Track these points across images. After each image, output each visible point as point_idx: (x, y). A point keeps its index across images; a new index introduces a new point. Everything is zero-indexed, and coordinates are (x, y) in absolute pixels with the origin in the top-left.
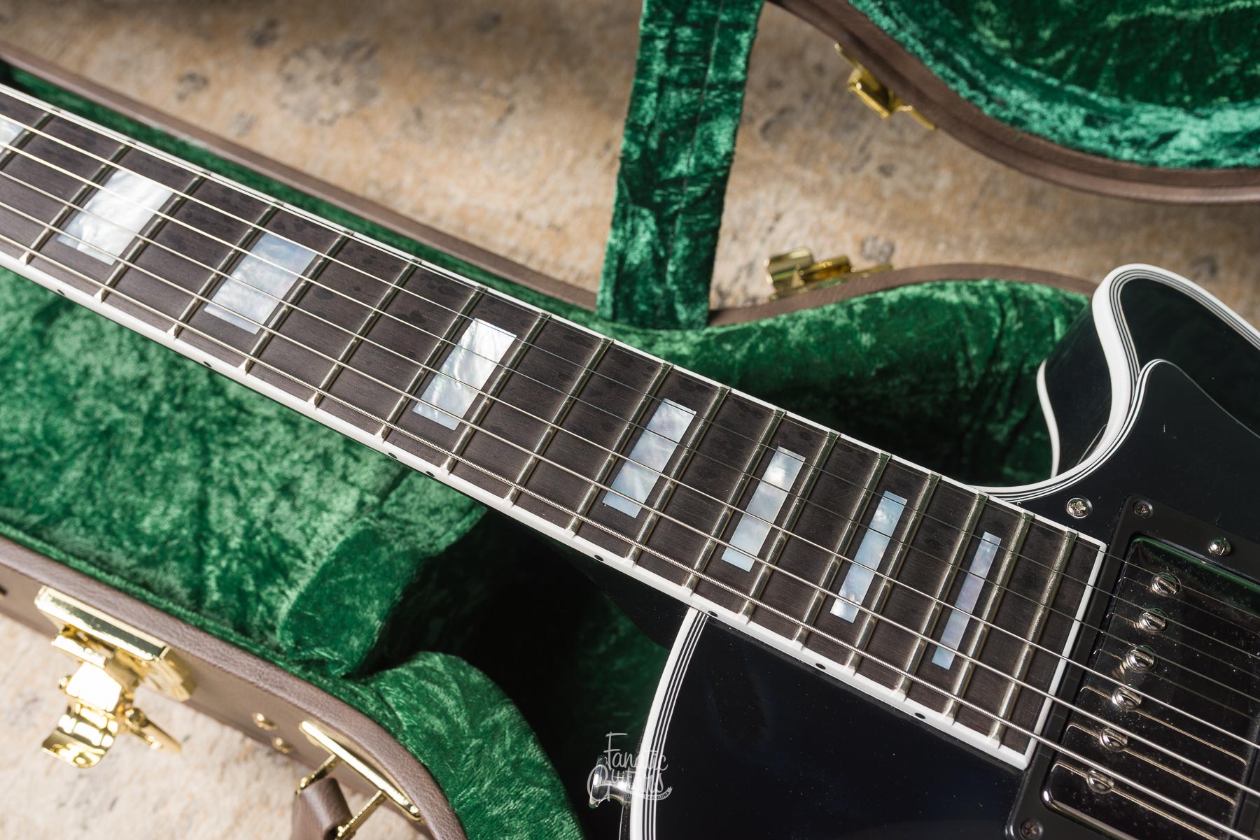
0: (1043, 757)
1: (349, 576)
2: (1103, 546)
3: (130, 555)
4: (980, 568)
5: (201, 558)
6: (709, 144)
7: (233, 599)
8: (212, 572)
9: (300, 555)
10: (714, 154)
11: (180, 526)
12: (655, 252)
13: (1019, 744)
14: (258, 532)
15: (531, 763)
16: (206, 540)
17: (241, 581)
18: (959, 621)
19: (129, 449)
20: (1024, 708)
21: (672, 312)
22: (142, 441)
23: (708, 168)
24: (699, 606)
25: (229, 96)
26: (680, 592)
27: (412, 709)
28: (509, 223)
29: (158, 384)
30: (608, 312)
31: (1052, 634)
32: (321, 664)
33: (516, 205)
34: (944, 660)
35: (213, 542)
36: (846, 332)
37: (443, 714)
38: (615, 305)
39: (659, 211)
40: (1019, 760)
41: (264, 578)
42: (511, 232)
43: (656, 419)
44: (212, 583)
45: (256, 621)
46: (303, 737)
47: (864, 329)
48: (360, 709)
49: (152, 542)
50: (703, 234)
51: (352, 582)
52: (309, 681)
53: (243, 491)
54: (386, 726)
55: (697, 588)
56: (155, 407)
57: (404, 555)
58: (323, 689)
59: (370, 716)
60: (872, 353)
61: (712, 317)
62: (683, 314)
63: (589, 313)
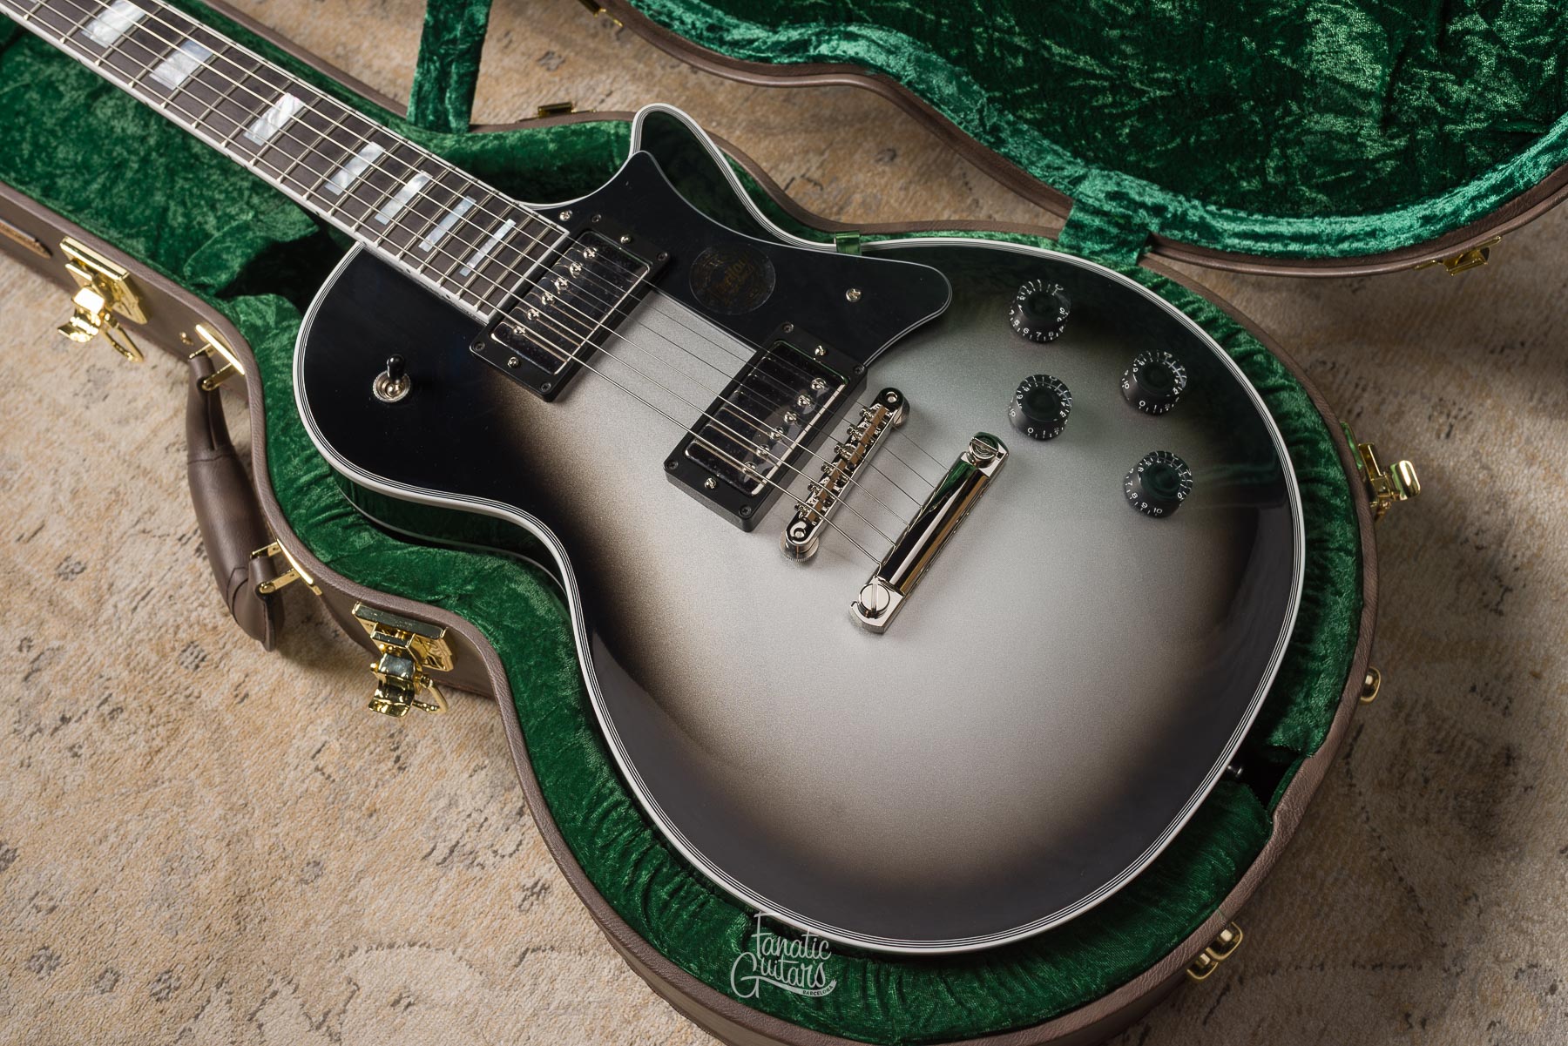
0: (498, 318)
1: (228, 244)
2: (567, 233)
4: (500, 234)
6: (474, 20)
10: (476, 25)
12: (440, 83)
13: (487, 311)
14: (193, 227)
16: (163, 228)
18: (479, 257)
19: (129, 174)
20: (495, 296)
21: (447, 122)
23: (472, 34)
24: (360, 239)
27: (248, 315)
29: (152, 141)
30: (413, 119)
31: (522, 268)
34: (466, 271)
35: (167, 230)
36: (543, 142)
37: (264, 318)
38: (416, 115)
39: (442, 57)
40: (485, 318)
43: (364, 150)
44: (162, 251)
46: (196, 335)
47: (552, 141)
48: (221, 312)
52: (197, 295)
53: (189, 204)
54: (234, 322)
55: (360, 230)
56: (148, 154)
57: (262, 238)
58: (204, 300)
59: (226, 316)
60: (554, 155)
61: (473, 128)
62: (453, 124)
63: (402, 120)
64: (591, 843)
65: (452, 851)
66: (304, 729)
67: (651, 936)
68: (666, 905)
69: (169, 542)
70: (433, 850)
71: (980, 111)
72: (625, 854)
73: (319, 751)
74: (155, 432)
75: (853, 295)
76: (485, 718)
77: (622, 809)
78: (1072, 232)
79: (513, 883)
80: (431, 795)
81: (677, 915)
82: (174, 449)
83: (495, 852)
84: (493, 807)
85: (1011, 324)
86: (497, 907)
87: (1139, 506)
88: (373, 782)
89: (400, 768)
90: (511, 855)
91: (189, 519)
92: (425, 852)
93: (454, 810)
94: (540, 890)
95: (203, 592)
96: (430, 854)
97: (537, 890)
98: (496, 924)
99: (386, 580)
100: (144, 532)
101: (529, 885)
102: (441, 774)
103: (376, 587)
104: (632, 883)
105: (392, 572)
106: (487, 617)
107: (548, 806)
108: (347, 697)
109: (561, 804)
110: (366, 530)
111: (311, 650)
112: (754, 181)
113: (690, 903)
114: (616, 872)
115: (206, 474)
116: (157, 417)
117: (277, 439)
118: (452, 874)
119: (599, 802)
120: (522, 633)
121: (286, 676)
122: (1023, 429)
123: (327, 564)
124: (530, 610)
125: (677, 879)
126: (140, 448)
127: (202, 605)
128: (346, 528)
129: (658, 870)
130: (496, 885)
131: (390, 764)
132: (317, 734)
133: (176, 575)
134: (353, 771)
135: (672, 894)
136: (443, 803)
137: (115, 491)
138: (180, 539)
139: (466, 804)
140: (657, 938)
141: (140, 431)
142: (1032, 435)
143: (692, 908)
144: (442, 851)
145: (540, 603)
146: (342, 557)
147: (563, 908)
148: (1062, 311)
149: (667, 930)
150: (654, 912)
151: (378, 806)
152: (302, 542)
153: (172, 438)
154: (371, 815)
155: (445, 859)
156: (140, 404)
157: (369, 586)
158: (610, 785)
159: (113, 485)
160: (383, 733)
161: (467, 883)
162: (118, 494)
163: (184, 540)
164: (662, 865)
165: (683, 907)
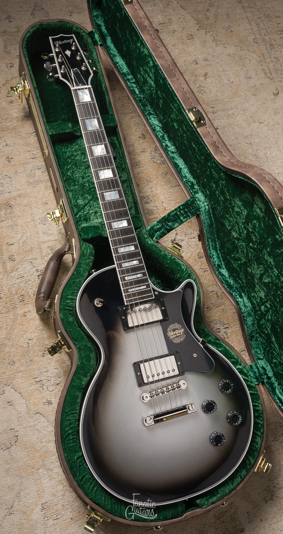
0: (127, 306)
2: (154, 297)
3: (74, 203)
4: (141, 288)
5: (80, 211)
6: (174, 225)
7: (79, 219)
8: (80, 213)
9: (90, 221)
10: (173, 226)
11: (81, 205)
12: (158, 229)
13: (127, 303)
14: (88, 214)
15: (90, 265)
17: (82, 218)
18: (134, 289)
20: (130, 301)
21: (153, 237)
22: (87, 191)
23: (171, 227)
24: (116, 265)
25: (146, 144)
26: (116, 263)
27: (84, 248)
28: (160, 202)
30: (147, 230)
31: (140, 299)
32: (81, 235)
33: (164, 200)
34: (129, 290)
35: (83, 210)
36: (167, 259)
37: (87, 252)
38: (149, 230)
39: (163, 225)
40: (126, 304)
41: (84, 220)
42: (159, 203)
43: (131, 246)
44: (79, 215)
45: (79, 223)
46: (72, 240)
47: (170, 260)
48: (80, 243)
49: (77, 204)
50: (164, 233)
51: (92, 230)
52: (78, 235)
53: (91, 208)
54: (81, 248)
55: (117, 264)
57: (99, 233)
58: (79, 238)
59: (80, 245)
60: (167, 264)
61: (158, 242)
62: (154, 239)
63: (145, 228)
64: (66, 417)
65: (40, 381)
66: (31, 332)
67: (63, 443)
68: (70, 440)
69: (35, 269)
70: (37, 378)
71: (252, 331)
72: (70, 424)
73: (31, 339)
74: (49, 241)
75: (195, 355)
76: (66, 359)
77: (76, 415)
78: (250, 367)
79: (46, 397)
80: (45, 366)
81: (70, 443)
82: (50, 248)
83: (47, 388)
84: (53, 379)
85: (219, 384)
86: (40, 399)
87: (210, 440)
88: (36, 355)
89: (43, 356)
90: (50, 391)
91: (42, 267)
92: (35, 377)
93: (46, 373)
94: (50, 403)
95: (33, 286)
96: (36, 378)
97: (49, 402)
98: (37, 403)
99: (68, 331)
100: (31, 262)
101: (49, 400)
102: (49, 364)
103: (66, 331)
104: (68, 431)
105: (71, 331)
106: (81, 355)
107: (64, 402)
108: (44, 332)
109: (66, 404)
110: (73, 317)
111: (44, 316)
112: (201, 302)
113: (74, 443)
114: (67, 426)
115: (52, 264)
116: (51, 238)
117: (70, 283)
118: (37, 386)
119: (73, 410)
120: (85, 365)
121: (36, 318)
122: (203, 408)
123: (61, 318)
124: (90, 361)
125: (76, 436)
126: (43, 242)
127: (31, 288)
128: (70, 314)
129: (74, 432)
130: (43, 395)
131: (42, 353)
132: (33, 336)
133: (31, 277)
134: (34, 349)
135: (73, 439)
136: (45, 370)
137: (32, 248)
138: (37, 270)
139: (49, 374)
140: (64, 444)
141: (46, 238)
142: (203, 411)
143: (74, 444)
144: (38, 380)
145: (93, 362)
146: (65, 320)
147: (51, 410)
148: (230, 390)
149: (67, 444)
150: (67, 439)
151: (33, 360)
152: (60, 309)
153: (51, 245)
154: (31, 361)
155: (37, 382)
156: (50, 232)
157: (65, 329)
158: (78, 408)
159: (33, 246)
160: (45, 346)
161: (38, 390)
162: (32, 249)
163: (37, 271)
164: (75, 431)
165: (73, 443)
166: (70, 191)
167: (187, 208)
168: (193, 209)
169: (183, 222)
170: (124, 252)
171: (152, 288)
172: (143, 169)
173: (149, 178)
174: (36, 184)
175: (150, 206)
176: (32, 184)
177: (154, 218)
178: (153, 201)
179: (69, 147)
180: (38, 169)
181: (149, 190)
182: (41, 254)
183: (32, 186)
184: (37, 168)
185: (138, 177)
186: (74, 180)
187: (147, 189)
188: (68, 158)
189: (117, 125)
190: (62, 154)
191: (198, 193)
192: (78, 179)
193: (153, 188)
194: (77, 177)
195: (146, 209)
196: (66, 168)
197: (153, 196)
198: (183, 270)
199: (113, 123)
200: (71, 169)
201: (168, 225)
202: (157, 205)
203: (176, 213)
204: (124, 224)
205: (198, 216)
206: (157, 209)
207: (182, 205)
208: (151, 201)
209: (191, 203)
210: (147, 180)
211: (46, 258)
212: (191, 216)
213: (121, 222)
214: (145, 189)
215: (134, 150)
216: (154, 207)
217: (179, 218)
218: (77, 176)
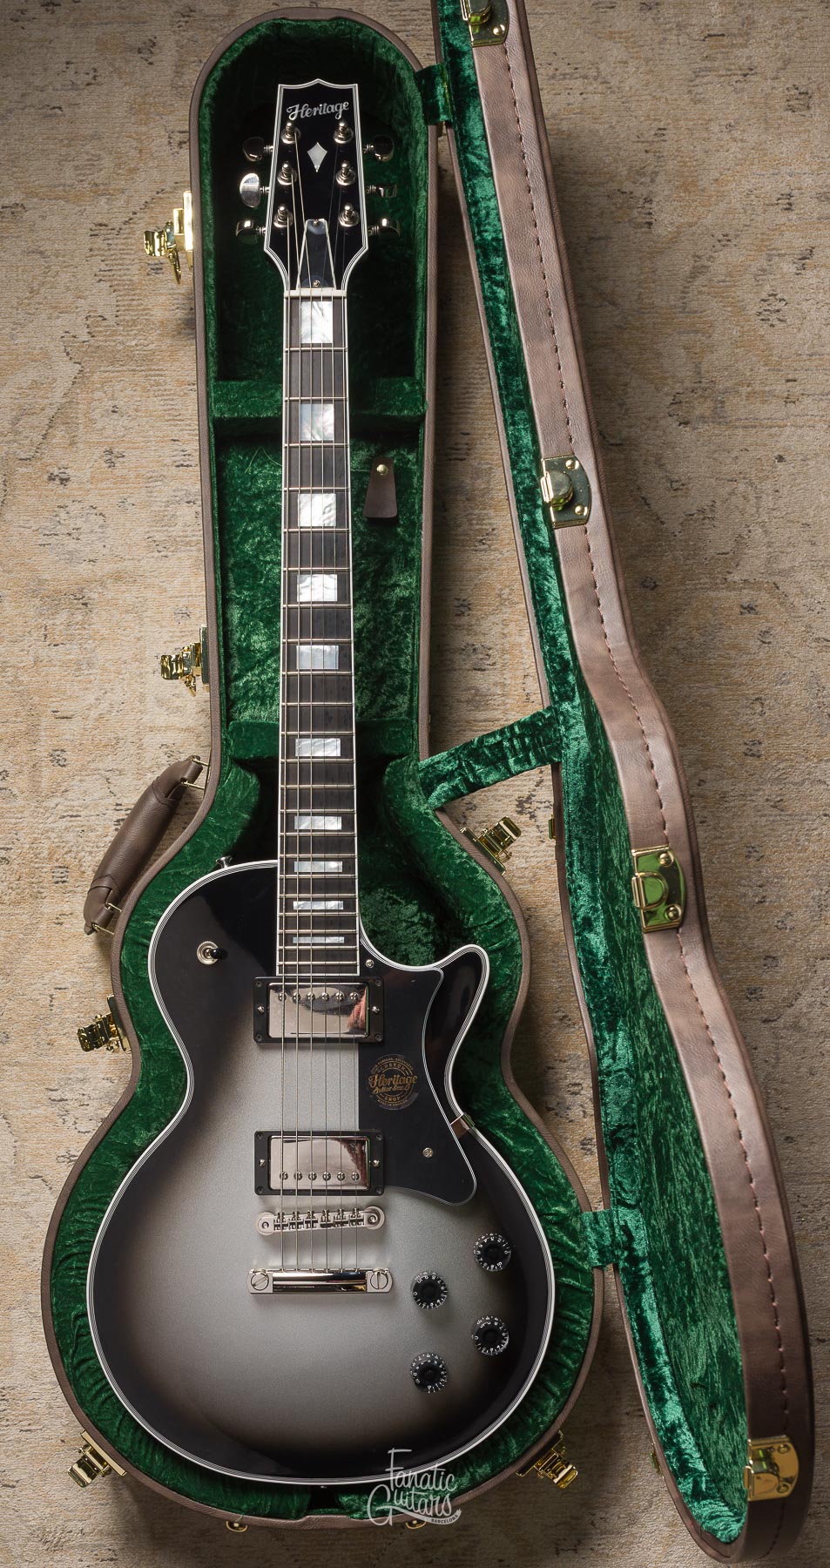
0: (280, 979)
2: (358, 974)
3: (239, 640)
4: (329, 940)
5: (252, 669)
6: (488, 774)
7: (243, 691)
8: (248, 677)
9: (271, 705)
10: (486, 779)
11: (260, 652)
12: (447, 775)
13: (281, 972)
14: (272, 683)
16: (260, 665)
17: (251, 689)
18: (308, 940)
21: (430, 794)
23: (480, 778)
24: (278, 861)
26: (279, 855)
27: (230, 784)
31: (316, 969)
32: (228, 745)
34: (297, 940)
35: (260, 669)
37: (234, 796)
39: (460, 766)
40: (277, 974)
41: (256, 698)
43: (332, 818)
44: (245, 679)
48: (221, 767)
49: (249, 645)
51: (262, 737)
52: (222, 743)
55: (282, 859)
58: (222, 750)
60: (448, 880)
61: (441, 810)
62: (432, 797)
66: (65, 970)
69: (112, 800)
73: (60, 989)
74: (167, 728)
84: (95, 1103)
91: (133, 799)
95: (97, 847)
99: (132, 1002)
100: (107, 779)
104: (70, 1246)
107: (80, 1176)
113: (80, 1279)
115: (153, 801)
116: (176, 720)
120: (150, 1098)
126: (151, 729)
127: (90, 852)
129: (84, 1253)
132: (68, 981)
133: (96, 822)
135: (78, 1268)
137: (118, 739)
138: (117, 805)
141: (162, 719)
143: (78, 1281)
145: (173, 1096)
146: (129, 970)
148: (499, 1263)
153: (172, 742)
156: (178, 702)
158: (108, 1199)
159: (121, 735)
162: (117, 743)
163: (118, 808)
165: (75, 1277)
166: (238, 604)
167: (532, 737)
168: (545, 744)
169: (512, 775)
170: (309, 831)
171: (361, 946)
172: (500, 556)
173: (507, 591)
174: (173, 549)
175: (483, 681)
176: (160, 548)
177: (485, 721)
178: (498, 666)
179: (269, 462)
180: (188, 502)
181: (497, 629)
182: (137, 761)
183: (159, 552)
184: (186, 500)
185: (476, 581)
186: (257, 572)
187: (493, 623)
188: (258, 496)
189: (423, 417)
190: (242, 483)
191: (571, 699)
192: (270, 570)
193: (512, 626)
194: (268, 563)
195: (469, 689)
196: (245, 530)
197: (504, 652)
198: (486, 909)
199: (411, 410)
200: (258, 535)
201: (472, 770)
202: (508, 682)
203: (500, 743)
204: (330, 749)
205: (556, 768)
206: (503, 695)
207: (521, 724)
208: (494, 664)
209: (544, 725)
210: (500, 596)
211: (149, 775)
212: (534, 762)
213: (321, 741)
214: (486, 624)
215: (488, 490)
216: (495, 684)
217: (504, 759)
218: (268, 559)
